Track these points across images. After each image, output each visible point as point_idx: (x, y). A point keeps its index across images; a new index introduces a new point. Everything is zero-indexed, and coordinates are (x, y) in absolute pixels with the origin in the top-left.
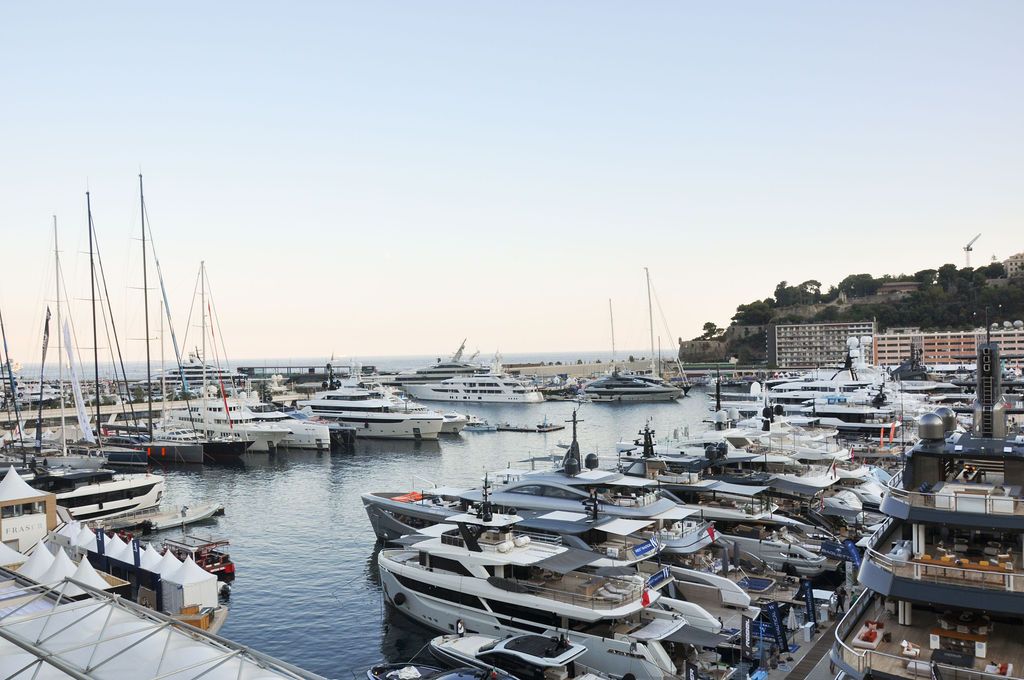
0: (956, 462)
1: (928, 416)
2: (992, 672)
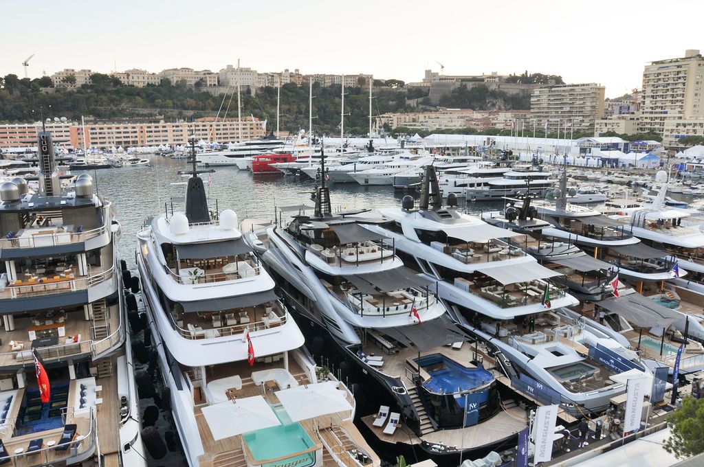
0: (31, 215)
1: (7, 185)
2: (69, 342)
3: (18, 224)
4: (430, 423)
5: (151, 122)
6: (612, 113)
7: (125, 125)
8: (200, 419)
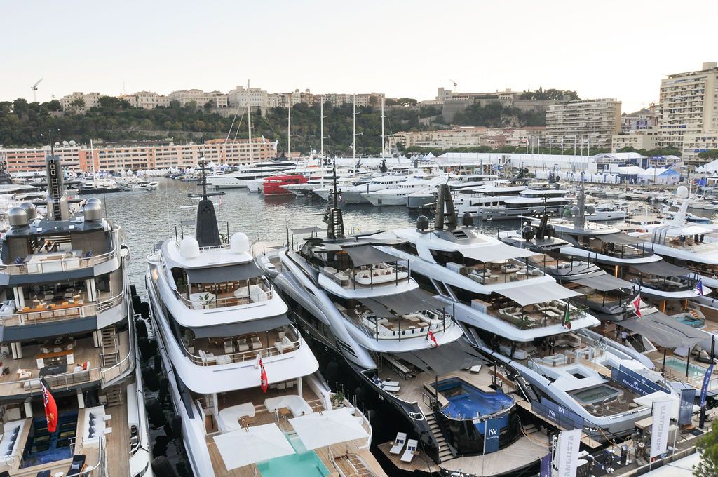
0: (39, 240)
1: (15, 210)
2: (78, 370)
3: (26, 249)
4: (449, 450)
5: (160, 145)
6: (629, 128)
7: (134, 148)
8: (212, 448)
